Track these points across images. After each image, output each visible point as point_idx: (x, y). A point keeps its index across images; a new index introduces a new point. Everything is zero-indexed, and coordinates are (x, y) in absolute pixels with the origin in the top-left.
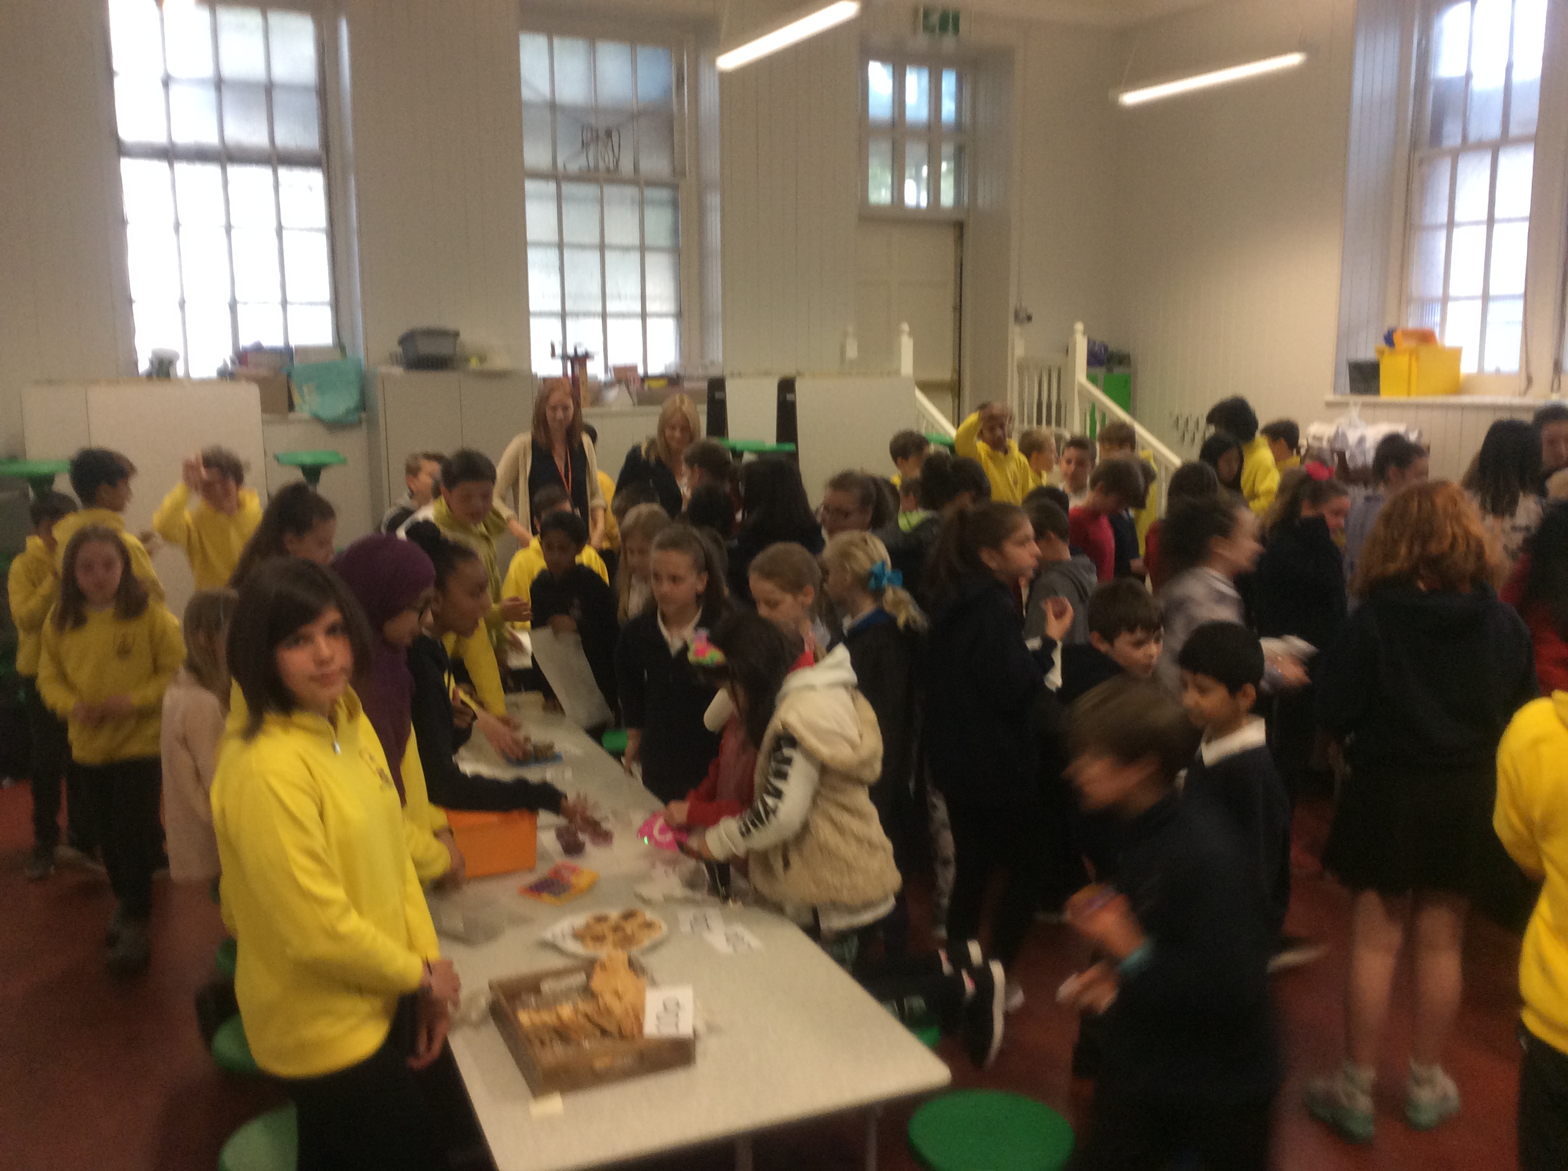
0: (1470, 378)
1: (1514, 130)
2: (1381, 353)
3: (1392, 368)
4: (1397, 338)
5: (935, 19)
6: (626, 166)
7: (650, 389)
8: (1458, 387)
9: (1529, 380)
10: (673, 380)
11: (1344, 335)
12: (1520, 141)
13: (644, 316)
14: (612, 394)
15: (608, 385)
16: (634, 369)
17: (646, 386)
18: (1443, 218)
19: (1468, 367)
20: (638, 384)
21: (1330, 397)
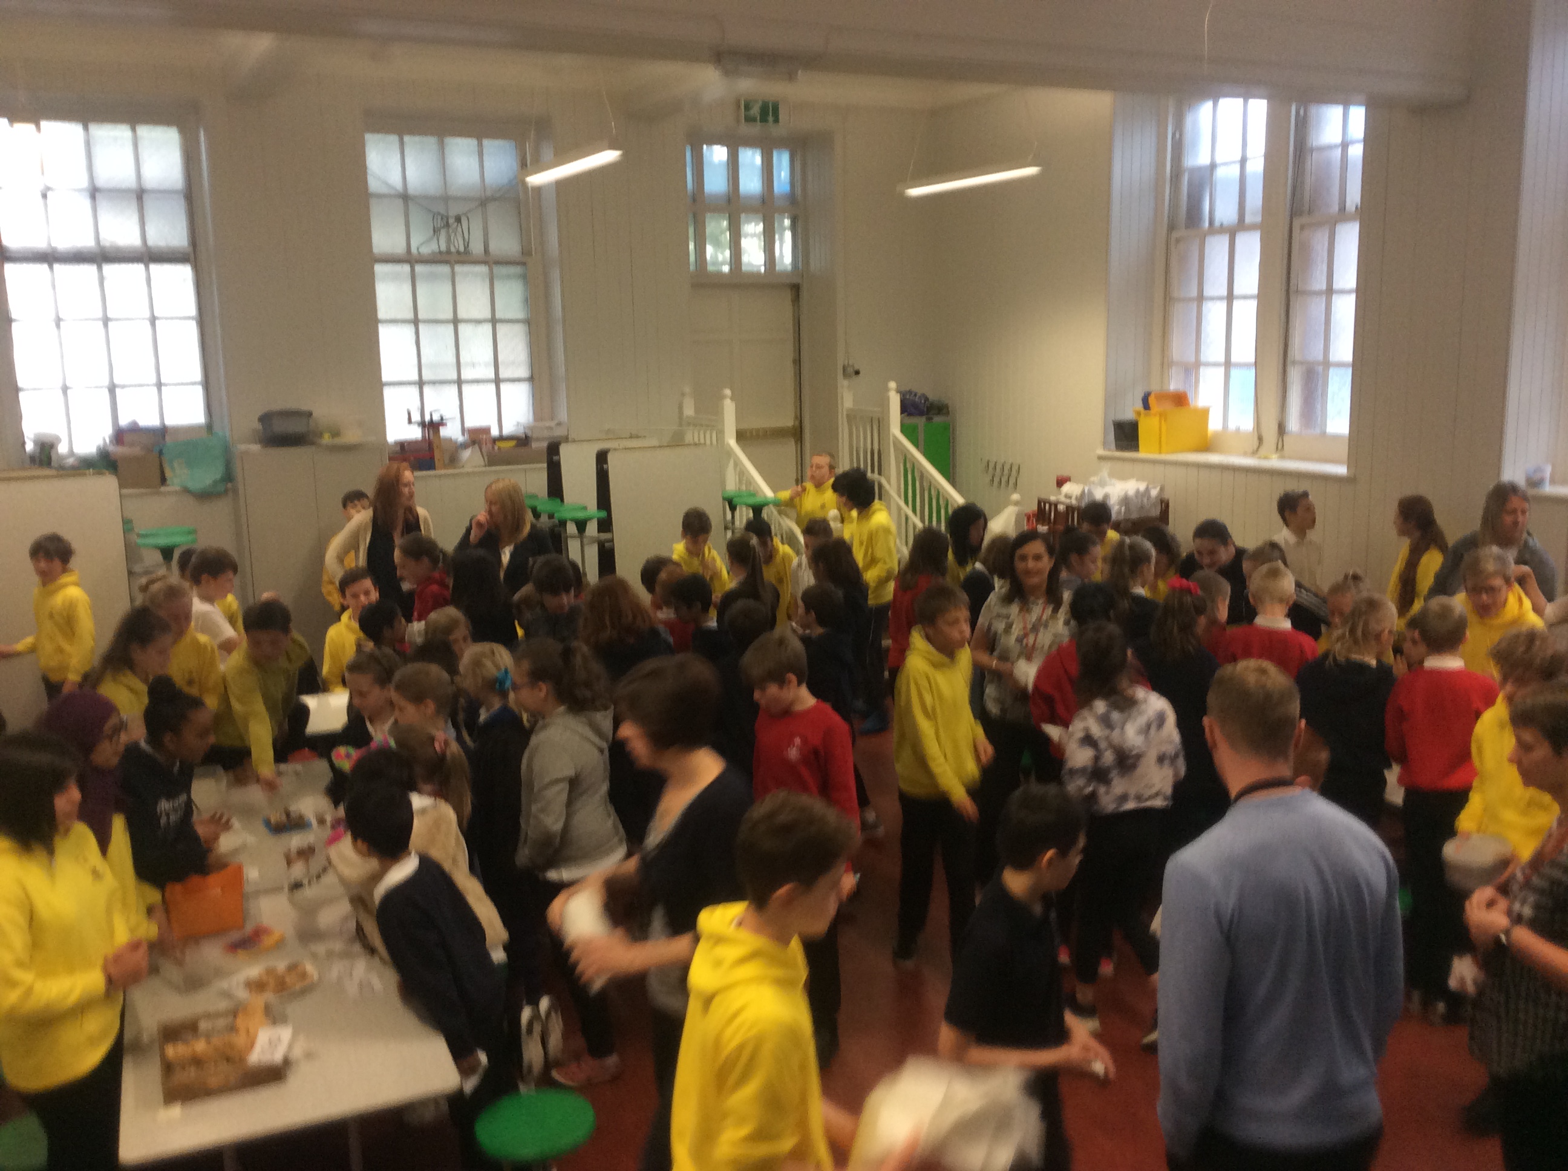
0: (1216, 435)
1: (1249, 219)
2: (1139, 414)
3: (1148, 427)
4: (1152, 400)
5: (755, 111)
6: (477, 248)
7: (499, 448)
8: (1207, 445)
9: (1260, 439)
10: (522, 441)
11: (1111, 398)
12: (1252, 227)
13: (497, 381)
14: (466, 454)
15: (464, 446)
16: (486, 430)
17: (496, 448)
18: (1194, 293)
19: (1214, 424)
20: (490, 445)
21: (1101, 451)
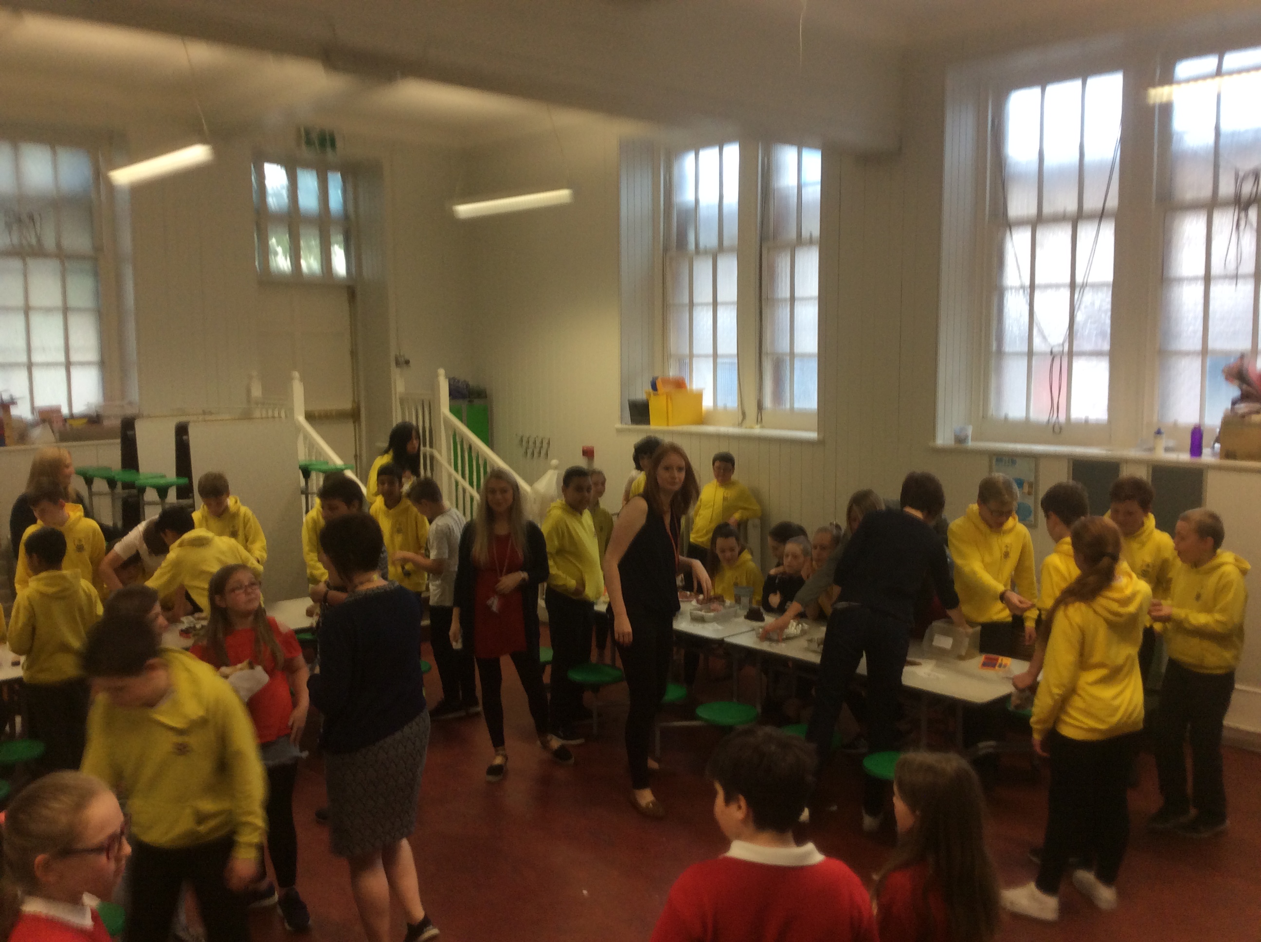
0: (709, 413)
1: (726, 243)
2: (649, 394)
3: (656, 406)
4: (659, 385)
5: (314, 136)
6: (48, 242)
7: (71, 425)
8: (702, 419)
9: (744, 414)
10: (94, 420)
11: (626, 382)
12: (730, 250)
13: (68, 365)
14: (37, 433)
15: (34, 425)
16: (57, 411)
17: (67, 425)
18: (686, 300)
20: (61, 424)
21: (619, 425)
